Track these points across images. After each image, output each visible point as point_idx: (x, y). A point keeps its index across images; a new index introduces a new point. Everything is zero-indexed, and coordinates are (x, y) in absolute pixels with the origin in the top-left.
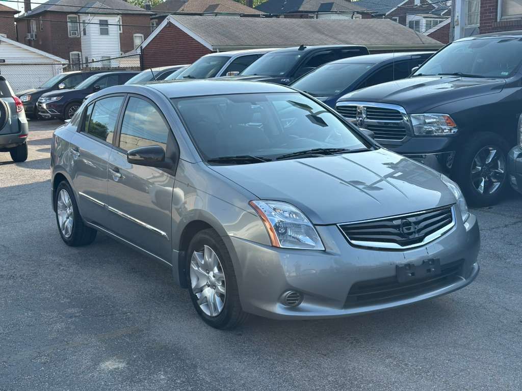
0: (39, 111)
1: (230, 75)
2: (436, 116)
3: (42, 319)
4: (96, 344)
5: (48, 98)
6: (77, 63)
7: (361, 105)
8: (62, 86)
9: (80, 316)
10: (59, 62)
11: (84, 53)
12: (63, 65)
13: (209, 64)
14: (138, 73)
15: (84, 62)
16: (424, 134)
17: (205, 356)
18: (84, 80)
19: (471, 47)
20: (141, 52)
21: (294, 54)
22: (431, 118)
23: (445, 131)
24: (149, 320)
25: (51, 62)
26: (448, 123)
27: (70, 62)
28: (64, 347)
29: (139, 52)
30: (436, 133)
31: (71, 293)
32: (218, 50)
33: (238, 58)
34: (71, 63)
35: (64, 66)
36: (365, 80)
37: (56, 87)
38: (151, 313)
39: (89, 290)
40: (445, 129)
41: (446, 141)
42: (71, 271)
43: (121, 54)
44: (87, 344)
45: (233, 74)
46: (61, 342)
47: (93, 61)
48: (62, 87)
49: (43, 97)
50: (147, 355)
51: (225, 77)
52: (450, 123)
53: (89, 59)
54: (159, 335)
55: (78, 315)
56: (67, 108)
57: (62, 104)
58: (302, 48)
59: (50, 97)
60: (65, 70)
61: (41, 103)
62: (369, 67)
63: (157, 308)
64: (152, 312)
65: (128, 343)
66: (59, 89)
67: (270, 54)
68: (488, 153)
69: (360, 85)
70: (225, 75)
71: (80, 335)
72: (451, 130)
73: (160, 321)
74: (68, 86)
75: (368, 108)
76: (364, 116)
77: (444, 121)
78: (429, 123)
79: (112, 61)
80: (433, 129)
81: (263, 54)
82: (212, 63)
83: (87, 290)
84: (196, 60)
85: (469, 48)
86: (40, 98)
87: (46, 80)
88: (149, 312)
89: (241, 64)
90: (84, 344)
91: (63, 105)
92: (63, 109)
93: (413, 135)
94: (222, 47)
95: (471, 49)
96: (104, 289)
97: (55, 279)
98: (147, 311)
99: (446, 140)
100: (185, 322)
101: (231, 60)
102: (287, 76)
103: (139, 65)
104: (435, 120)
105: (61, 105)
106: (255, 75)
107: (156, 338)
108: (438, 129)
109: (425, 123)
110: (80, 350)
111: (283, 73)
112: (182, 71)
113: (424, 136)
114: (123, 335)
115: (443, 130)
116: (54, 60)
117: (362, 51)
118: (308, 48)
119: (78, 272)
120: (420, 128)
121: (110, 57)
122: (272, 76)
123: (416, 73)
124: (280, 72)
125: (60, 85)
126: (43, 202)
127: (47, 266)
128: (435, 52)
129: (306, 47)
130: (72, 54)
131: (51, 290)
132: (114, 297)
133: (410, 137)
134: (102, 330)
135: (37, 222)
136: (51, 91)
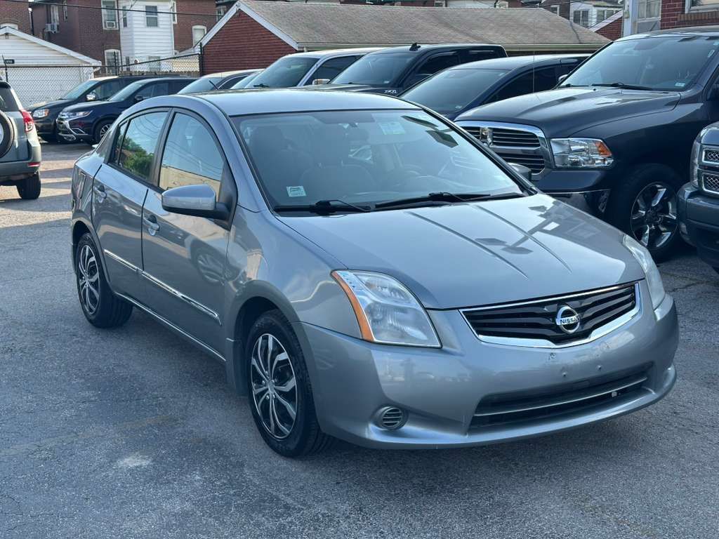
0: (60, 131)
1: (317, 84)
2: (585, 141)
3: (46, 404)
4: (113, 436)
5: (71, 114)
6: (114, 66)
7: (486, 126)
8: (90, 97)
9: (96, 401)
10: (89, 63)
11: (125, 52)
12: (95, 67)
13: (288, 69)
14: (195, 80)
15: (124, 63)
16: (569, 165)
17: (256, 452)
18: (121, 89)
19: (639, 48)
20: (201, 51)
21: (403, 56)
22: (578, 144)
23: (597, 162)
24: (186, 407)
25: (78, 63)
26: (601, 151)
27: (103, 63)
28: (72, 439)
29: (197, 50)
30: (584, 164)
31: (87, 371)
32: (305, 49)
33: (328, 60)
34: (106, 65)
35: (95, 70)
36: (497, 92)
37: (83, 98)
38: (190, 398)
39: (110, 367)
40: (597, 159)
41: (598, 176)
42: (89, 343)
43: (176, 54)
44: (102, 436)
45: (321, 83)
46: (69, 433)
47: (136, 63)
48: (92, 98)
49: (66, 112)
50: (180, 450)
51: (310, 86)
52: (603, 151)
53: (131, 59)
54: (198, 425)
55: (93, 399)
56: (98, 127)
57: (91, 121)
58: (415, 47)
59: (75, 111)
60: (97, 74)
61: (62, 119)
62: (502, 75)
63: (198, 391)
64: (192, 397)
65: (156, 435)
66: (87, 101)
67: (371, 55)
68: (655, 192)
69: (491, 98)
70: (311, 84)
71: (94, 425)
72: (604, 160)
73: (201, 408)
74: (100, 98)
75: (495, 130)
76: (489, 140)
77: (596, 148)
78: (576, 151)
79: (162, 62)
80: (581, 158)
81: (363, 55)
82: (293, 67)
83: (109, 368)
84: (272, 63)
85: (635, 49)
86: (61, 113)
87: (70, 88)
88: (187, 396)
89: (332, 69)
90: (99, 436)
91: (92, 124)
92: (93, 128)
93: (554, 167)
94: (310, 45)
95: (637, 51)
96: (131, 367)
97: (66, 353)
98: (185, 396)
99: (598, 174)
100: (234, 409)
101: (319, 63)
102: (392, 86)
103: (198, 69)
104: (583, 147)
105: (90, 123)
106: (350, 83)
107: (194, 429)
108: (588, 159)
109: (570, 151)
110: (93, 444)
111: (388, 82)
112: (254, 78)
113: (568, 169)
114: (151, 426)
115: (594, 161)
116: (82, 61)
117: (498, 52)
118: (424, 47)
119: (98, 344)
120: (563, 157)
121: (159, 57)
122: (373, 86)
123: (564, 84)
124: (384, 81)
125: (88, 96)
126: (58, 253)
127: (57, 336)
128: (590, 55)
129: (419, 47)
130: (108, 53)
131: (60, 368)
132: (143, 378)
133: (550, 170)
134: (124, 418)
135: (48, 280)
136: (76, 103)
